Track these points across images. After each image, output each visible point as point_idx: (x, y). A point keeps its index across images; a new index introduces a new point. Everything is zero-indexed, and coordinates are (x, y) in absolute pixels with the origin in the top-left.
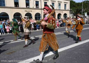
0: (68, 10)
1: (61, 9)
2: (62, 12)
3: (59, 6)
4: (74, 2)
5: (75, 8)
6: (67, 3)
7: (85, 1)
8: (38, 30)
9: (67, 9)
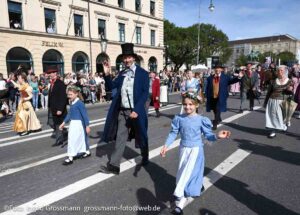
0: (159, 48)
1: (142, 43)
2: (145, 52)
3: (137, 33)
6: (156, 26)
7: (196, 25)
9: (156, 45)
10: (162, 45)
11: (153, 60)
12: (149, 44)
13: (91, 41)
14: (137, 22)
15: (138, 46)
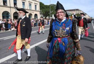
2: (33, 12)
3: (30, 6)
4: (43, 4)
5: (44, 10)
6: (37, 4)
8: (9, 30)
10: (39, 10)
11: (36, 15)
12: (34, 10)
13: (10, 7)
15: (30, 10)
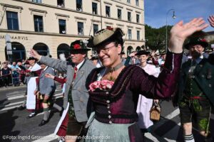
0: (142, 41)
1: (132, 39)
2: (134, 44)
3: (129, 33)
6: (140, 28)
7: (165, 27)
9: (141, 39)
10: (144, 40)
11: (138, 48)
12: (136, 39)
14: (129, 27)
15: (130, 40)
